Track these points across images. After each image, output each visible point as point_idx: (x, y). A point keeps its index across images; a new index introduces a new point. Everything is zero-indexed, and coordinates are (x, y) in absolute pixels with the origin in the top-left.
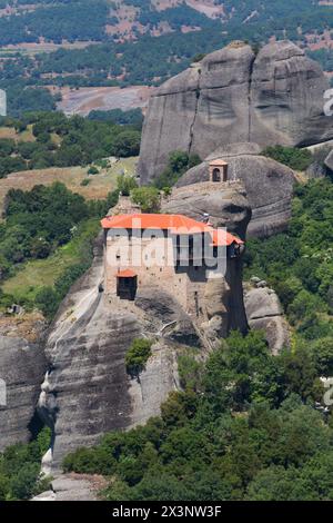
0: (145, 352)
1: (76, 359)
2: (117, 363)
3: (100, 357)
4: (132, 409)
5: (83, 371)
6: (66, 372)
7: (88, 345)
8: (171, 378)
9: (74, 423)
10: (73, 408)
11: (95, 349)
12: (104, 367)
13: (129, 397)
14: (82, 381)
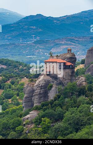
0: (51, 87)
1: (38, 88)
2: (46, 89)
3: (42, 88)
4: (48, 98)
5: (39, 91)
6: (36, 91)
7: (40, 85)
8: (56, 92)
9: (37, 101)
10: (37, 98)
11: (42, 86)
12: (43, 90)
13: (48, 96)
14: (39, 93)
